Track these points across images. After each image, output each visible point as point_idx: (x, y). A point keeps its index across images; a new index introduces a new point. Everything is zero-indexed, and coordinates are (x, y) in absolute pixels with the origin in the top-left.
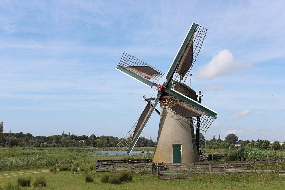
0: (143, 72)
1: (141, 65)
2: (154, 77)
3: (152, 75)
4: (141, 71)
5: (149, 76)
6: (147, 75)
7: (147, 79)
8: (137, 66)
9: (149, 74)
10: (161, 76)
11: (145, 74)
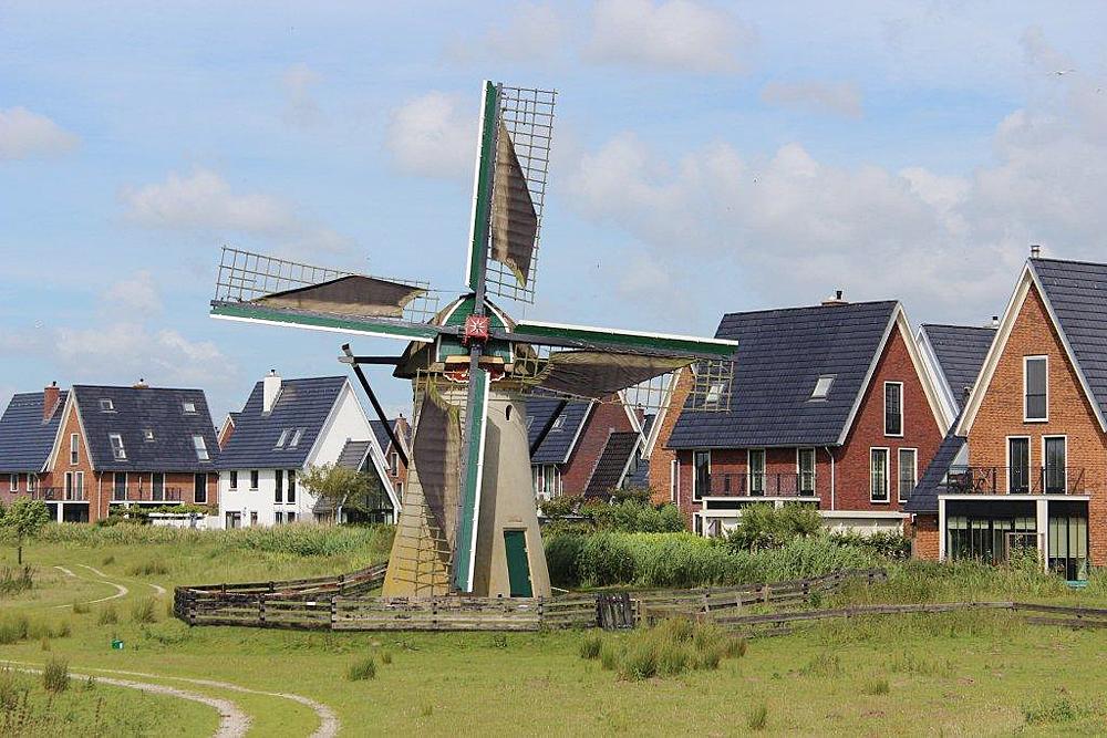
0: (510, 211)
1: (530, 185)
2: (506, 269)
3: (510, 255)
4: (511, 201)
5: (503, 248)
6: (503, 236)
7: (490, 244)
8: (524, 171)
9: (510, 244)
10: (520, 294)
11: (504, 226)
